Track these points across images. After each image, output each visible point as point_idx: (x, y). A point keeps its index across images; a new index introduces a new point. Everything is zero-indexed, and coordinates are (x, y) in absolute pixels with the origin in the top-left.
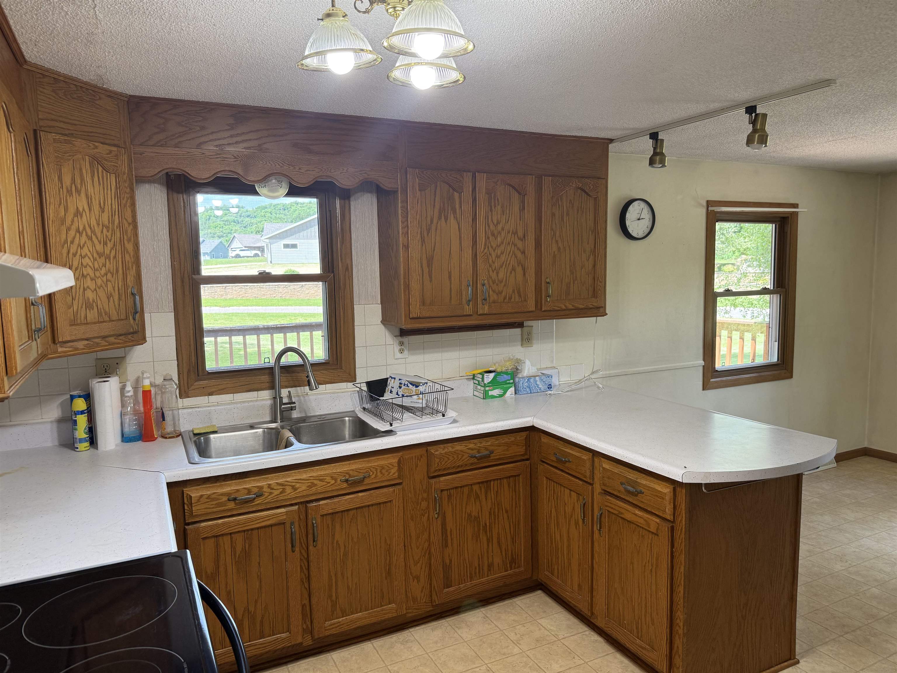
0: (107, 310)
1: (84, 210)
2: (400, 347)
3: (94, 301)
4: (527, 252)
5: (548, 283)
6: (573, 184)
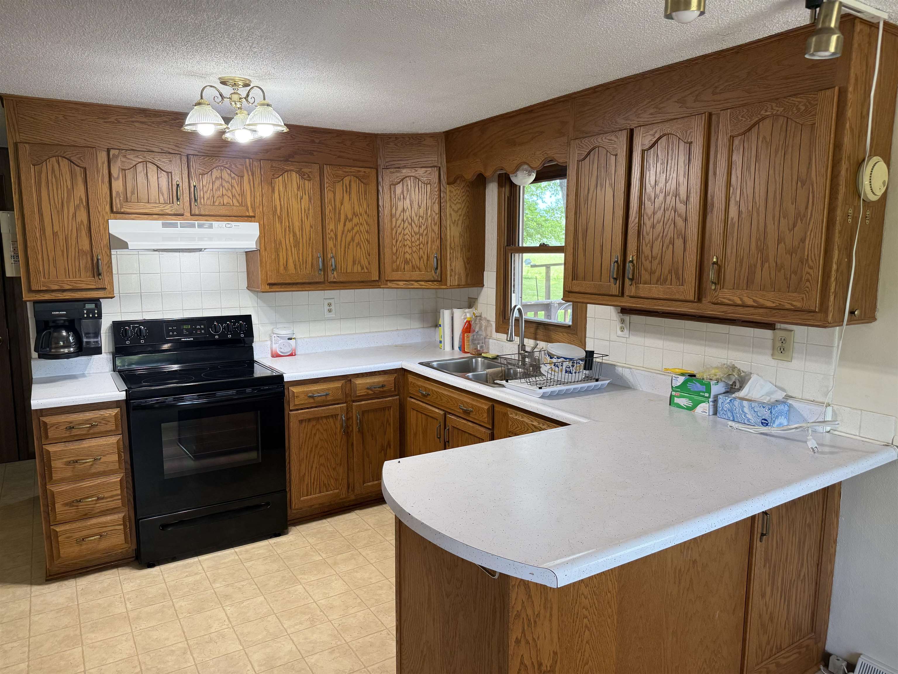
0: (418, 265)
1: (407, 208)
2: (621, 325)
3: (410, 260)
4: (690, 220)
5: (714, 263)
6: (766, 111)
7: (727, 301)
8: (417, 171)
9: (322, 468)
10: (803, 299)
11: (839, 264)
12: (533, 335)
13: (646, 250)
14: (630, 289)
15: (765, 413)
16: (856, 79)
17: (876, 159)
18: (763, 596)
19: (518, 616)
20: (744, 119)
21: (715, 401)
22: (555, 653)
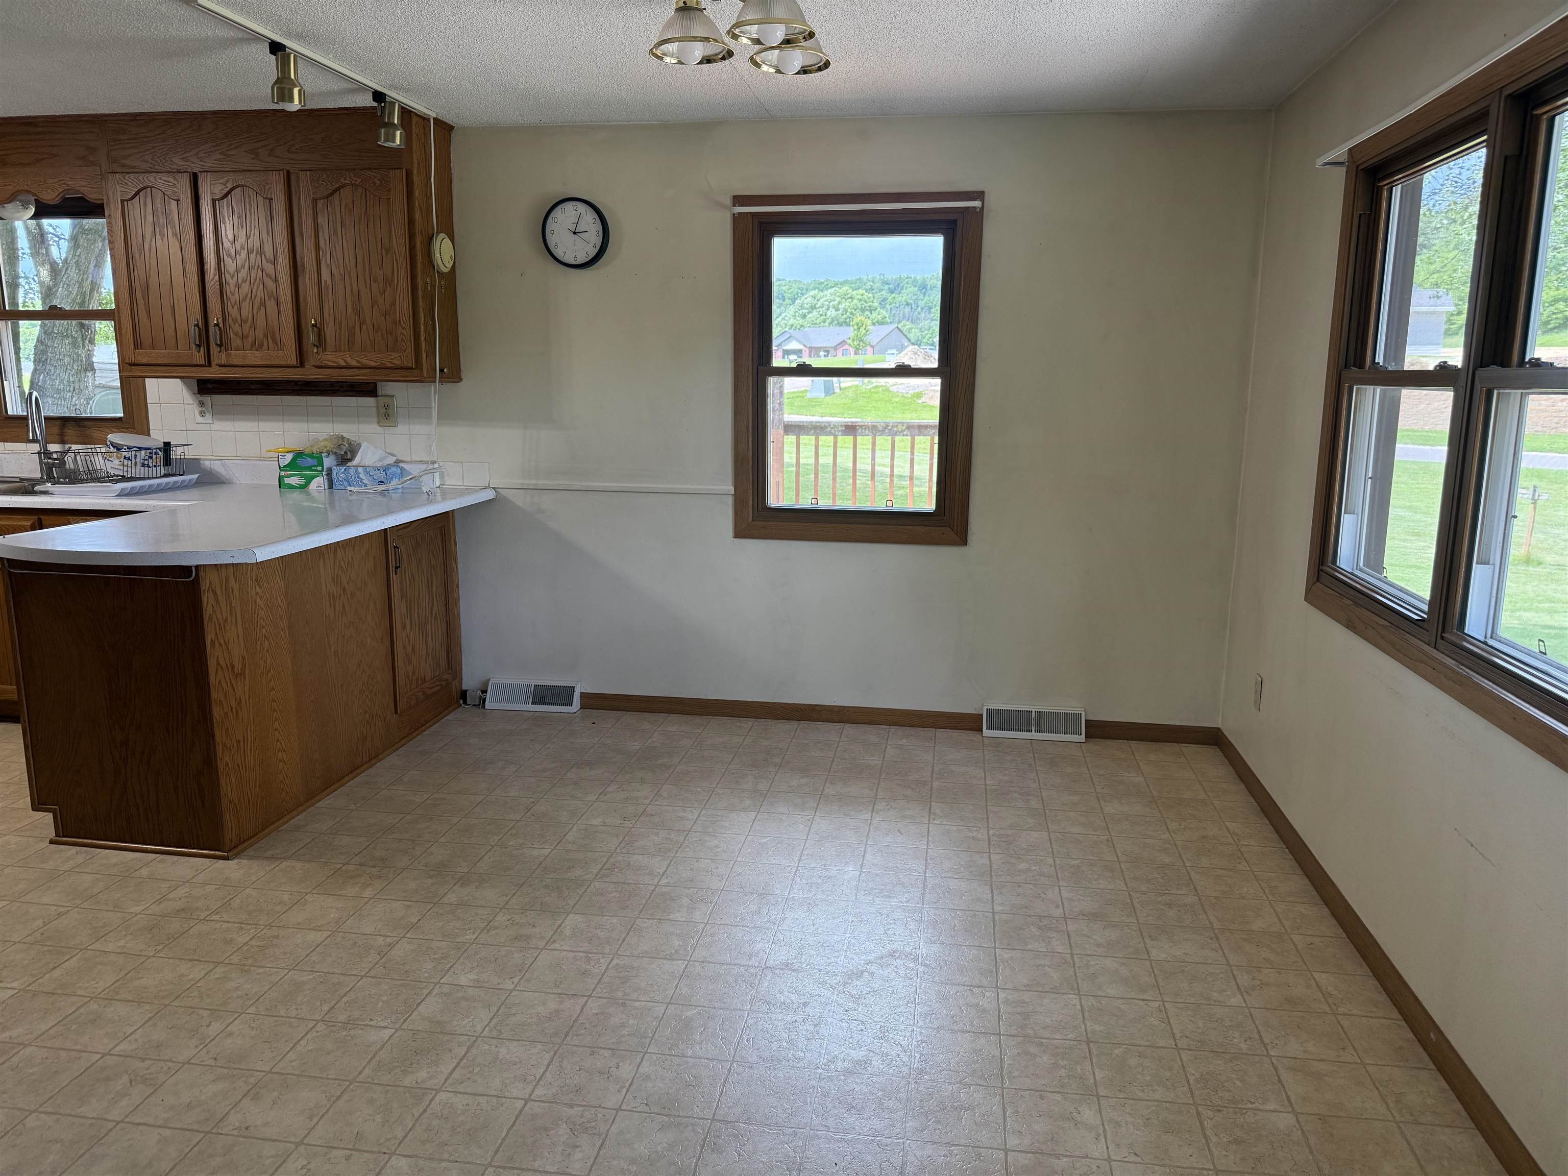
2: (200, 409)
4: (280, 280)
5: (313, 325)
6: (345, 179)
7: (331, 364)
10: (400, 356)
11: (425, 323)
13: (234, 312)
14: (219, 357)
15: (381, 475)
16: (419, 164)
17: (442, 235)
20: (325, 183)
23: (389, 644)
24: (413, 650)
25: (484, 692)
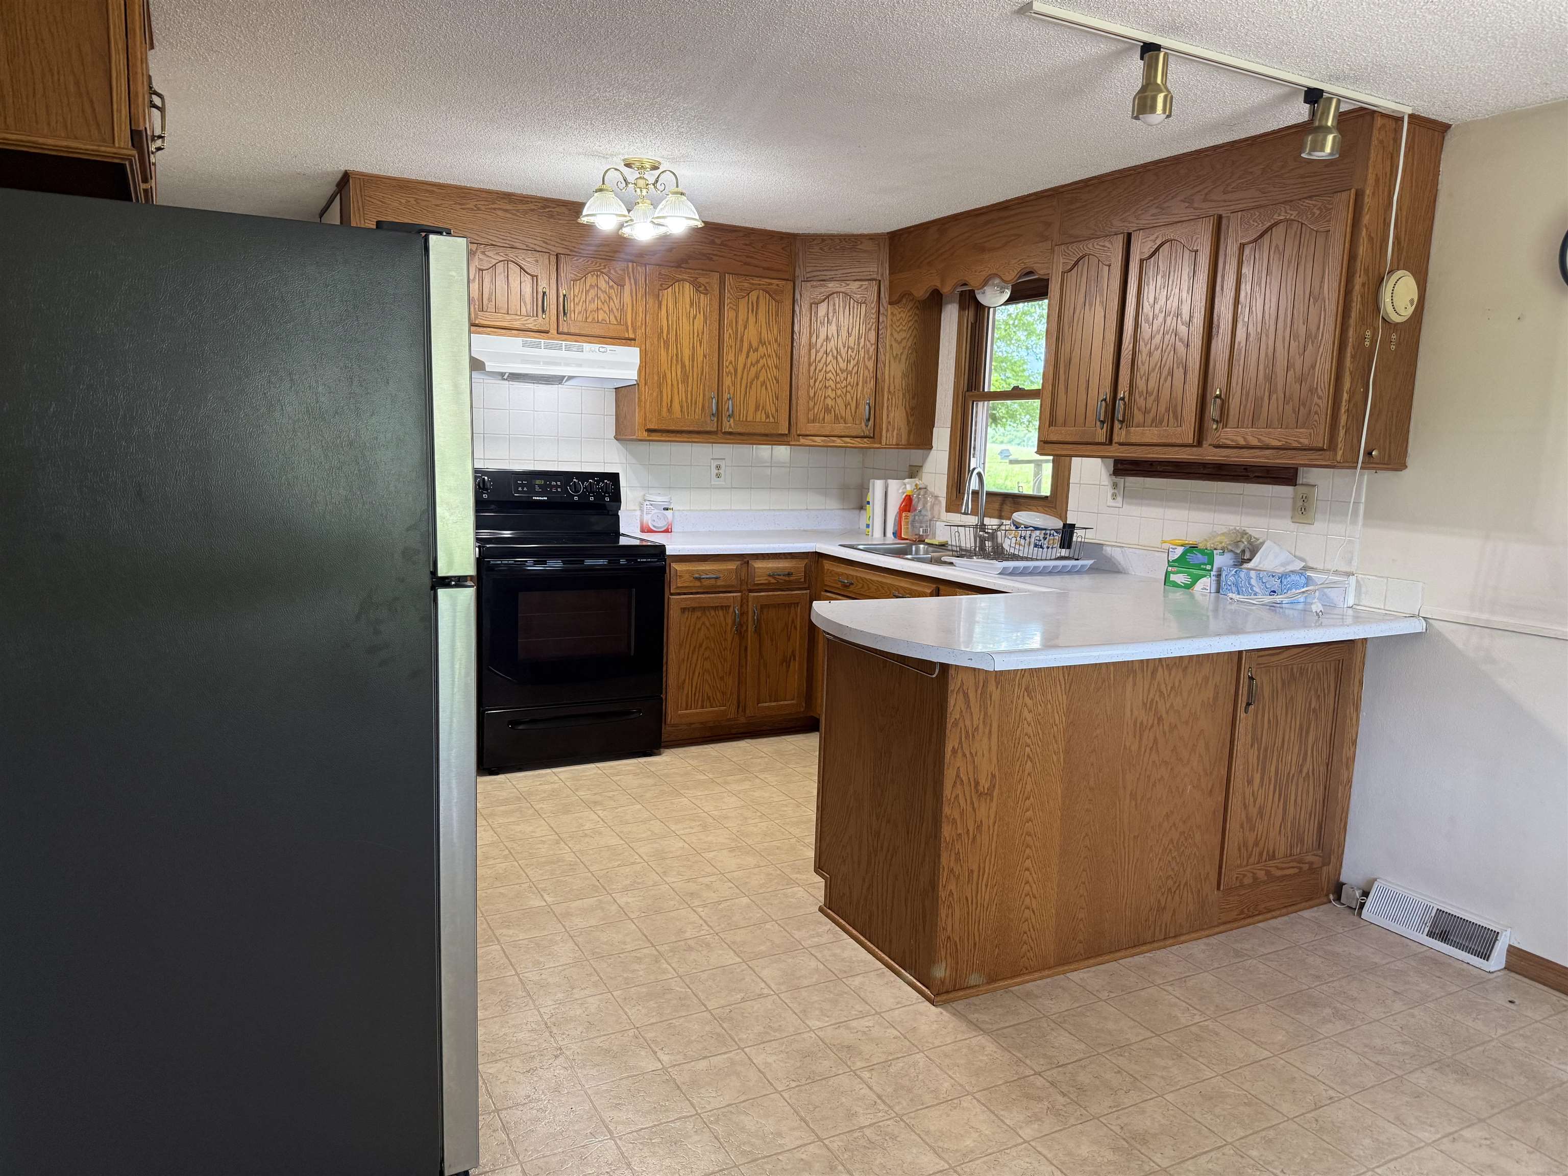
0: (844, 415)
1: (832, 335)
2: (1113, 491)
3: (832, 407)
4: (1192, 345)
5: (1217, 397)
6: (1279, 215)
7: (1229, 442)
8: (848, 285)
9: (707, 676)
10: (1310, 434)
11: (1352, 394)
12: (997, 512)
13: (1141, 384)
14: (1120, 435)
15: (1275, 584)
16: (1377, 180)
17: (1400, 273)
18: (1250, 782)
19: (956, 723)
20: (1256, 224)
21: (1219, 576)
22: (993, 776)
23: (1221, 798)
24: (1261, 814)
25: (1366, 894)
